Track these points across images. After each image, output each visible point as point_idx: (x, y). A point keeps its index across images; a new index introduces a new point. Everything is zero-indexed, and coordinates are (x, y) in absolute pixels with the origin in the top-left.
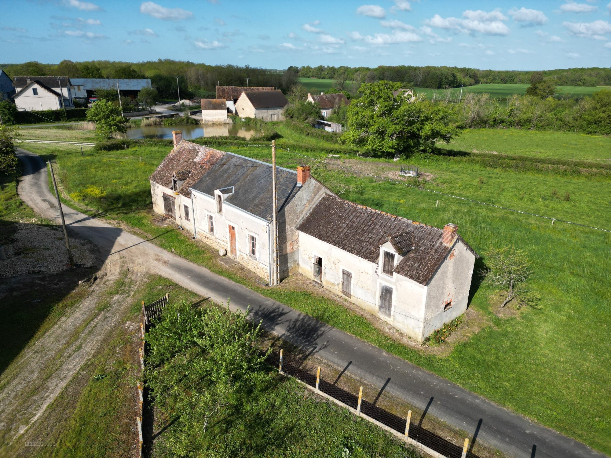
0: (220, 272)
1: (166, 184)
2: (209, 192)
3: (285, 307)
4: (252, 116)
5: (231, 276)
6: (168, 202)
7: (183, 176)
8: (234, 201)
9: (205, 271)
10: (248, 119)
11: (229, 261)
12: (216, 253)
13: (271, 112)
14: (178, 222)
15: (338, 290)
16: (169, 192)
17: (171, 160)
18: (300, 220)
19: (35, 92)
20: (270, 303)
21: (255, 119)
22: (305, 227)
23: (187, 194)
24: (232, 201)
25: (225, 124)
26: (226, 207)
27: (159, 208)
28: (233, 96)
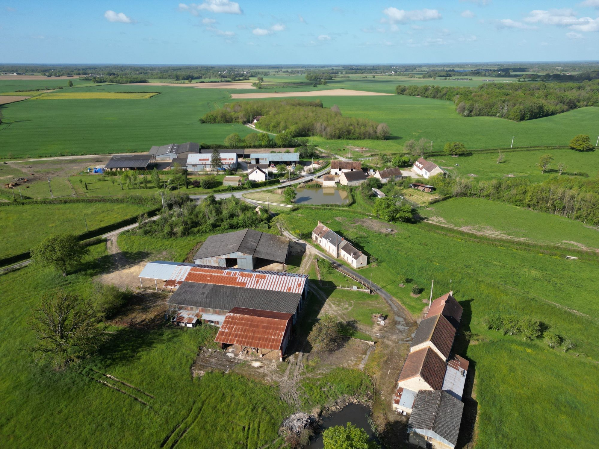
0: (327, 255)
1: (317, 234)
2: (326, 238)
3: (337, 262)
4: (346, 184)
5: (329, 256)
6: (317, 238)
7: (321, 233)
8: (331, 242)
9: (324, 254)
10: (345, 186)
11: (329, 253)
12: (326, 251)
13: (355, 182)
14: (319, 243)
15: (347, 260)
16: (317, 236)
17: (318, 228)
18: (342, 247)
19: (256, 172)
20: (335, 261)
21: (348, 186)
22: (343, 248)
23: (321, 238)
24: (330, 241)
25: (333, 187)
26: (329, 243)
27: (314, 239)
28: (340, 167)
